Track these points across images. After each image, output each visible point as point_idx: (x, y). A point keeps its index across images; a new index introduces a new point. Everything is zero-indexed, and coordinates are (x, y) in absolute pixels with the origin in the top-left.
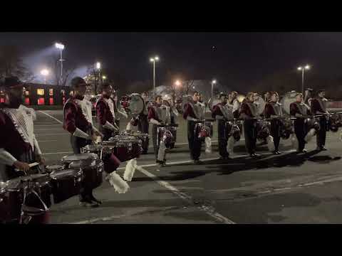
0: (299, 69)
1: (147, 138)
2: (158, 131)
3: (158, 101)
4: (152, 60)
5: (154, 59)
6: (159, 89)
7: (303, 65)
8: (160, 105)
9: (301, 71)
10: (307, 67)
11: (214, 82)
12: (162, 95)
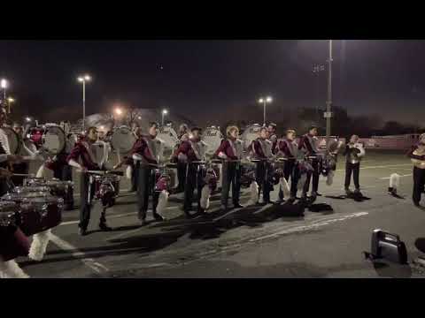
0: (261, 101)
1: (70, 188)
2: (91, 181)
3: (91, 136)
4: (81, 80)
5: (84, 79)
6: (93, 119)
7: (264, 97)
8: (94, 141)
9: (263, 104)
10: (269, 100)
11: (165, 112)
12: (96, 126)
